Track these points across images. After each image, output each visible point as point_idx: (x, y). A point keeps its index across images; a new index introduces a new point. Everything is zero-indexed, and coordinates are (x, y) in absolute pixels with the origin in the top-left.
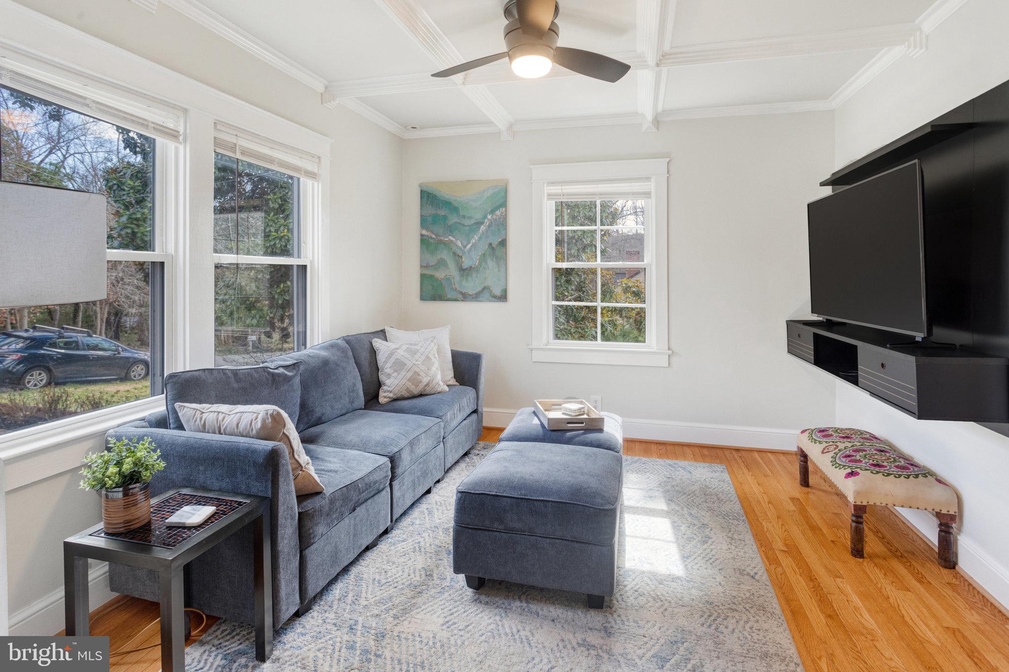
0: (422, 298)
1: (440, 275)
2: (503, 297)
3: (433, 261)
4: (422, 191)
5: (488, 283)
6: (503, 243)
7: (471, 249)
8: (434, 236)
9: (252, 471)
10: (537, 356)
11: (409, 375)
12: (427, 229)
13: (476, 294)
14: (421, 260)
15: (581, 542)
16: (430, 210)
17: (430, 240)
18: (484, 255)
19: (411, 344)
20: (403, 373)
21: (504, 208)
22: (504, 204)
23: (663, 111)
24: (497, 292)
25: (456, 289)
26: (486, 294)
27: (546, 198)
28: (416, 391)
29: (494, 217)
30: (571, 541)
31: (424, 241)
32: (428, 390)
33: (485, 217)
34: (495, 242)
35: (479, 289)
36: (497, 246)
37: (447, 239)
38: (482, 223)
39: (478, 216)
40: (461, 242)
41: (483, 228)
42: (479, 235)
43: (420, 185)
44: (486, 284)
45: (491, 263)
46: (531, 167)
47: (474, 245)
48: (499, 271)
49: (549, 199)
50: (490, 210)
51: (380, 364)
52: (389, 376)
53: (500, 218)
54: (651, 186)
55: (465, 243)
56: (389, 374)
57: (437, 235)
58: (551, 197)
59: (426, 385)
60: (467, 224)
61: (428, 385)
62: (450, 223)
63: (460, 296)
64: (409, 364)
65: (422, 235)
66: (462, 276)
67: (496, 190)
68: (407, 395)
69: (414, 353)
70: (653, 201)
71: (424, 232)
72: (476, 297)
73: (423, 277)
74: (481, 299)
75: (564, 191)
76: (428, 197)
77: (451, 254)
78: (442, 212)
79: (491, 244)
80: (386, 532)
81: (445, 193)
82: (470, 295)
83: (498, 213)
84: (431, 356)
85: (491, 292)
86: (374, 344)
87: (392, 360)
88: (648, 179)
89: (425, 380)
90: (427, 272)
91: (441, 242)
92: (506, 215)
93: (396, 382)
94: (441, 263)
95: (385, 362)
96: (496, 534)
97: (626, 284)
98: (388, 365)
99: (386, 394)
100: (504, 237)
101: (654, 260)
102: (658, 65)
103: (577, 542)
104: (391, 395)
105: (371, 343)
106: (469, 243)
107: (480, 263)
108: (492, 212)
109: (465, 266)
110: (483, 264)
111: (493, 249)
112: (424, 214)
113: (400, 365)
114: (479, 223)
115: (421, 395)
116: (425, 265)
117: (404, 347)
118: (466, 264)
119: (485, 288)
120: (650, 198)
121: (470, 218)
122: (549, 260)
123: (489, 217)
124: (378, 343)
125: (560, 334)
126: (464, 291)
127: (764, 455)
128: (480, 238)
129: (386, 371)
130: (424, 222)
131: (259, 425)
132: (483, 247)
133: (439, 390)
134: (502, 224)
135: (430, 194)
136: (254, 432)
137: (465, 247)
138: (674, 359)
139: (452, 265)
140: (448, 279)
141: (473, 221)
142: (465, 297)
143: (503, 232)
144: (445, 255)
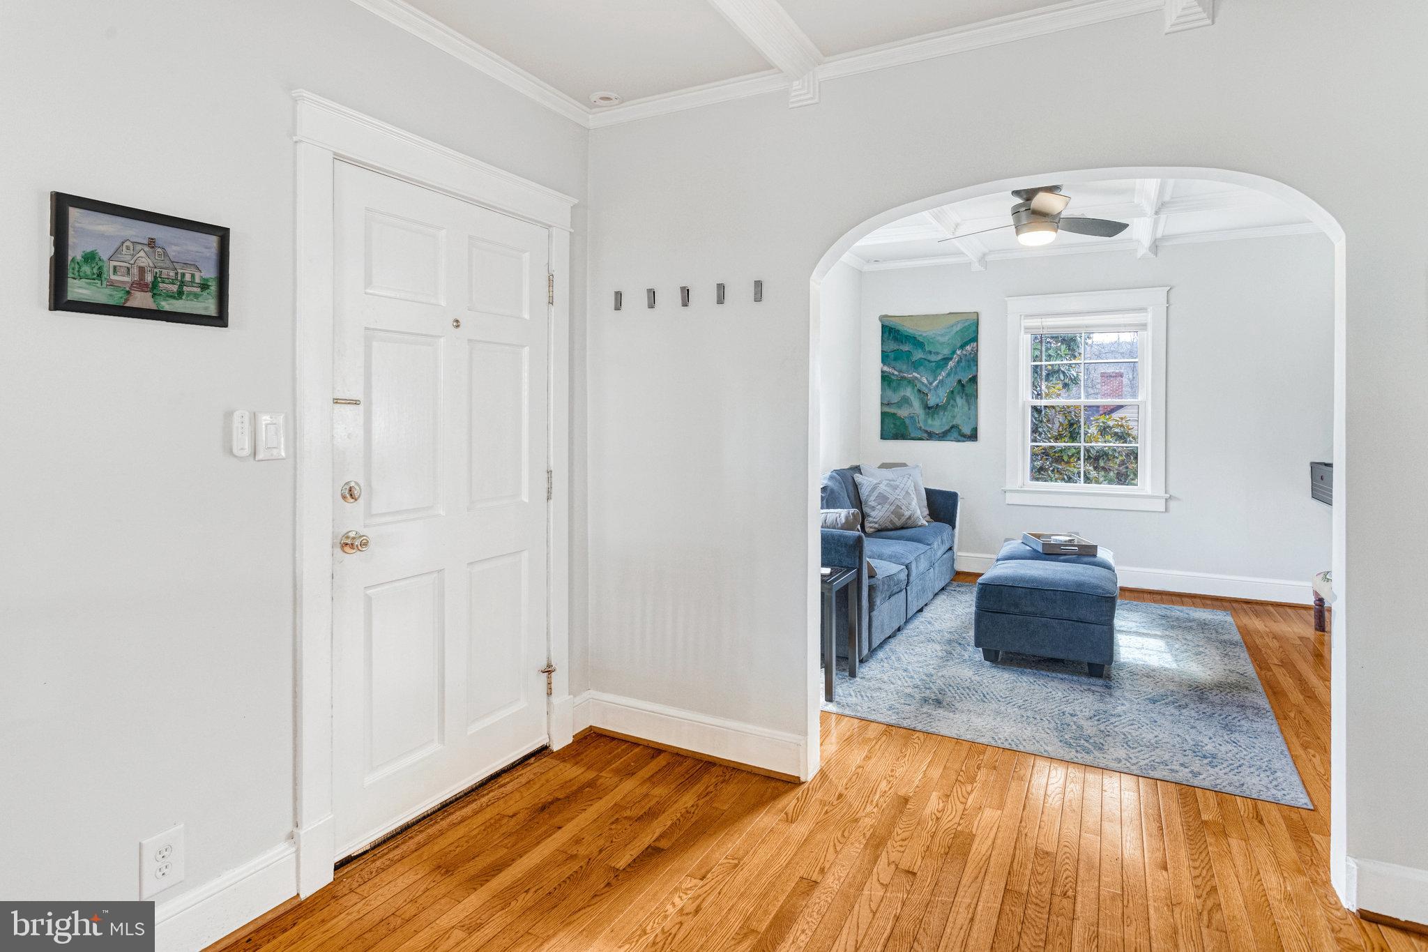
0: (883, 437)
1: (903, 413)
2: (973, 436)
3: (895, 398)
4: (883, 326)
5: (957, 421)
6: (974, 380)
7: (937, 386)
8: (896, 373)
9: (844, 550)
10: (1011, 498)
11: (893, 508)
12: (889, 365)
13: (943, 433)
14: (882, 397)
15: (1085, 622)
16: (893, 346)
17: (893, 377)
18: (952, 392)
19: (890, 481)
20: (887, 506)
21: (975, 343)
22: (975, 339)
23: (1163, 236)
24: (967, 430)
25: (921, 427)
26: (955, 434)
27: (1023, 332)
28: (899, 523)
29: (964, 352)
30: (1077, 621)
31: (885, 378)
32: (910, 522)
33: (954, 352)
34: (965, 378)
35: (947, 427)
36: (967, 382)
37: (911, 376)
38: (951, 359)
39: (946, 352)
40: (927, 378)
41: (951, 364)
42: (947, 372)
43: (882, 318)
44: (954, 423)
45: (960, 401)
46: (1006, 299)
47: (941, 382)
48: (969, 409)
49: (1026, 333)
50: (959, 345)
51: (863, 498)
52: (873, 508)
53: (970, 354)
54: (1148, 317)
55: (931, 380)
56: (873, 507)
57: (900, 371)
58: (1028, 330)
59: (907, 519)
60: (933, 360)
61: (910, 518)
62: (914, 359)
63: (926, 435)
64: (892, 498)
65: (882, 372)
66: (928, 414)
67: (966, 324)
68: (891, 526)
69: (895, 488)
70: (1147, 335)
71: (886, 369)
72: (943, 436)
73: (884, 415)
74: (948, 438)
75: (1044, 324)
76: (891, 332)
77: (916, 391)
78: (906, 348)
79: (960, 381)
80: (899, 629)
81: (908, 328)
82: (936, 434)
83: (968, 348)
84: (909, 491)
85: (960, 431)
86: (856, 479)
87: (876, 494)
88: (1143, 309)
89: (907, 514)
90: (887, 409)
91: (903, 378)
92: (977, 351)
93: (881, 514)
94: (905, 401)
95: (869, 496)
96: (1011, 616)
97: (1103, 422)
98: (872, 498)
99: (871, 525)
100: (974, 374)
101: (1150, 398)
102: (1157, 213)
103: (1081, 622)
104: (877, 526)
105: (853, 478)
106: (935, 380)
107: (948, 402)
108: (962, 347)
109: (932, 402)
110: (952, 402)
111: (963, 386)
112: (885, 350)
113: (883, 499)
114: (947, 359)
115: (902, 528)
116: (886, 402)
117: (885, 482)
118: (932, 400)
119: (952, 427)
120: (1146, 330)
121: (937, 353)
122: (1027, 398)
123: (959, 352)
124: (858, 477)
125: (1039, 473)
126: (929, 429)
127: (1281, 609)
128: (949, 375)
129: (870, 503)
130: (885, 358)
131: (843, 521)
132: (952, 383)
133: (920, 524)
134: (973, 360)
135: (892, 329)
136: (839, 525)
137: (931, 384)
138: (1172, 504)
139: (916, 404)
140: (911, 418)
141: (940, 357)
142: (931, 436)
143: (974, 368)
144: (908, 392)
